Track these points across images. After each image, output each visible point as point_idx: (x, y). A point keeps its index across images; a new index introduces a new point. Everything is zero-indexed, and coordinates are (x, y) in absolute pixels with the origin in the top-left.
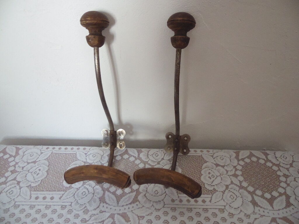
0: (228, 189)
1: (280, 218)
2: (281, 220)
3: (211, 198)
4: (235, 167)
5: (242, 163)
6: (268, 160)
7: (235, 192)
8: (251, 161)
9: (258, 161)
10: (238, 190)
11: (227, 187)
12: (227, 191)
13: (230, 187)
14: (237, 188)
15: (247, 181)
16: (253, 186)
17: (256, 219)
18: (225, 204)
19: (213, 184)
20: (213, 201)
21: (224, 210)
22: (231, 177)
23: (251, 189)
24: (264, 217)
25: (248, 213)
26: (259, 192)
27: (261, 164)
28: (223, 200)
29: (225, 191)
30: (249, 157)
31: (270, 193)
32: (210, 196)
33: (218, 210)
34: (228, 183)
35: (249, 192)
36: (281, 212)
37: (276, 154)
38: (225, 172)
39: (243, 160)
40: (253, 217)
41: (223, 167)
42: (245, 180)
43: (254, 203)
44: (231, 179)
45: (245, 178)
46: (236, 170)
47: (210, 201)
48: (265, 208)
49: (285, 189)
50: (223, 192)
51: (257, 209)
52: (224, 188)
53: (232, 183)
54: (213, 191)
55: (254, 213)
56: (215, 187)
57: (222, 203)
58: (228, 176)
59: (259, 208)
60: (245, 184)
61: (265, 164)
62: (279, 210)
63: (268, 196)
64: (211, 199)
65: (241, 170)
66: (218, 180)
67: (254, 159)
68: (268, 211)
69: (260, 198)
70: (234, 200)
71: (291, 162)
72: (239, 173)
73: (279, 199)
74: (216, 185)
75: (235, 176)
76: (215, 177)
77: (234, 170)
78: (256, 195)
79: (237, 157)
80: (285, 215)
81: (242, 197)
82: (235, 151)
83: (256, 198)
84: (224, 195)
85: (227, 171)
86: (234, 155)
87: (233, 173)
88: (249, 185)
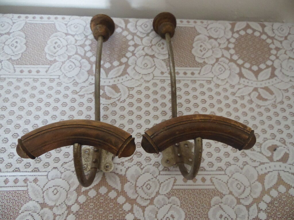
0: (219, 62)
1: (261, 88)
2: (262, 90)
3: (200, 70)
4: (228, 40)
5: (236, 36)
6: (264, 33)
7: (224, 65)
8: (246, 33)
9: (253, 33)
10: (227, 63)
11: (217, 59)
12: (217, 64)
13: (220, 60)
14: (227, 61)
15: (238, 55)
16: (243, 59)
17: (239, 89)
18: (213, 76)
19: (204, 57)
20: (202, 73)
21: (211, 81)
22: (223, 50)
23: (240, 62)
24: (247, 88)
25: (233, 84)
26: (247, 65)
27: (255, 36)
28: (211, 72)
29: (214, 64)
30: (245, 29)
31: (258, 66)
32: (199, 69)
33: (205, 81)
34: (219, 56)
35: (238, 65)
36: (264, 82)
37: (274, 26)
38: (218, 45)
39: (238, 32)
40: (237, 87)
41: (216, 39)
42: (236, 53)
43: (241, 75)
44: (222, 52)
45: (236, 51)
46: (229, 43)
47: (199, 73)
48: (250, 79)
49: (273, 61)
50: (213, 65)
51: (242, 80)
52: (215, 60)
53: (223, 56)
54: (203, 63)
55: (239, 84)
56: (206, 60)
57: (211, 75)
58: (220, 50)
59: (244, 79)
60: (235, 57)
61: (260, 36)
62: (263, 81)
63: (255, 68)
64: (200, 72)
65: (234, 43)
66: (210, 53)
67: (250, 31)
68: (252, 82)
69: (247, 70)
70: (222, 72)
71: (286, 35)
72: (231, 46)
73: (265, 71)
74: (207, 58)
75: (227, 49)
76: (207, 50)
77: (227, 42)
78: (244, 67)
79: (232, 30)
80: (267, 85)
81: (230, 70)
82: (231, 22)
83: (244, 71)
84: (214, 68)
85: (220, 44)
86: (230, 27)
87: (225, 46)
88: (239, 58)
